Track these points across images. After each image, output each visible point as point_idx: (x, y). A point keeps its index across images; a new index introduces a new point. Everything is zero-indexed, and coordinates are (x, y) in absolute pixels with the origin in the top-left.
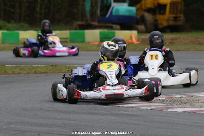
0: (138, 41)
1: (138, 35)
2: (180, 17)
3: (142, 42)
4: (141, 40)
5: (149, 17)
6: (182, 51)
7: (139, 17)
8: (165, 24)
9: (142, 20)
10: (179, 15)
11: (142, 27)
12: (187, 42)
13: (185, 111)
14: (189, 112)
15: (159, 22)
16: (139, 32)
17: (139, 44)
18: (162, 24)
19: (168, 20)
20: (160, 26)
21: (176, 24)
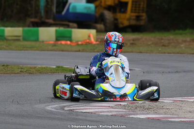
0: (97, 41)
1: (97, 35)
2: (142, 16)
3: (100, 42)
4: (99, 40)
5: (108, 15)
6: (144, 53)
7: (97, 15)
8: (126, 23)
9: (101, 19)
10: (141, 14)
11: (101, 26)
12: (149, 43)
13: (148, 118)
14: (153, 119)
15: (120, 21)
16: (98, 31)
17: (98, 44)
18: (122, 24)
19: (129, 19)
20: (121, 26)
21: (138, 23)
